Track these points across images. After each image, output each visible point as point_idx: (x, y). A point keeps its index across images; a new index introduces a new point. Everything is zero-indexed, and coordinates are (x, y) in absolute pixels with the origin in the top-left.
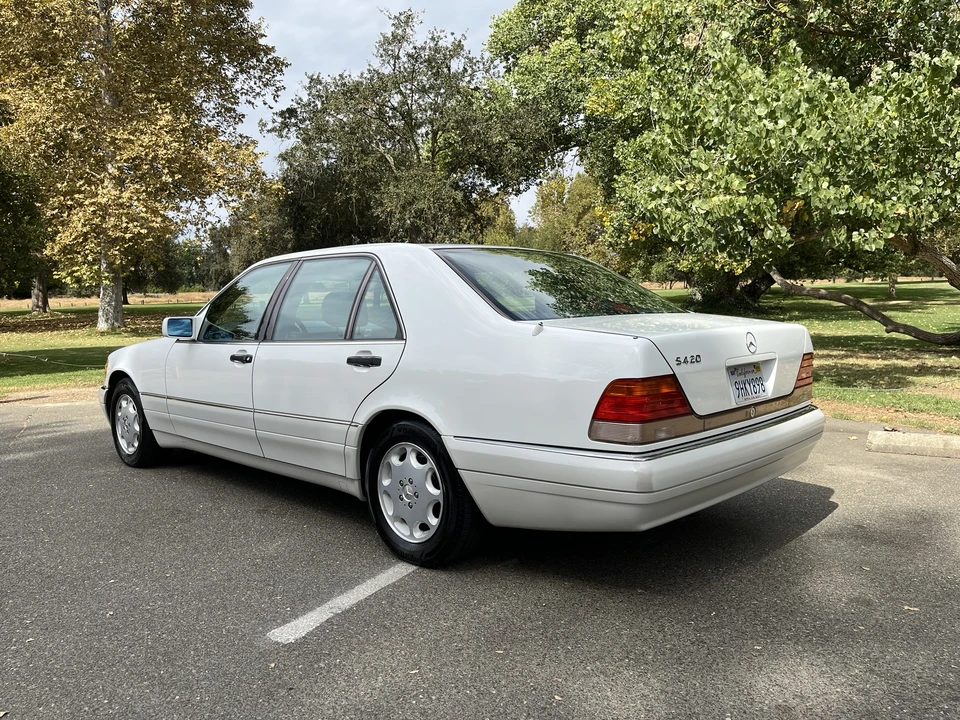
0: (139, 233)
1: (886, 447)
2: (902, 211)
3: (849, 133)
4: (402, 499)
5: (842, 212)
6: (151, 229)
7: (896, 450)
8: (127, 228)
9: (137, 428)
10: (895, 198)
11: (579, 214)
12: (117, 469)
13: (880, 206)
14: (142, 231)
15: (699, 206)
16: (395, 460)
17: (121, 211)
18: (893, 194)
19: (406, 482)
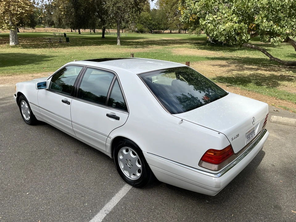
0: (22, 12)
1: (276, 121)
2: (288, 32)
3: (275, 3)
4: (127, 165)
5: (268, 30)
6: (26, 10)
7: (280, 123)
8: (17, 10)
9: (29, 113)
10: (286, 27)
11: (172, 5)
12: (23, 126)
13: (281, 30)
14: (23, 11)
15: (221, 27)
16: (124, 151)
17: (15, 4)
18: (286, 25)
19: (128, 160)
